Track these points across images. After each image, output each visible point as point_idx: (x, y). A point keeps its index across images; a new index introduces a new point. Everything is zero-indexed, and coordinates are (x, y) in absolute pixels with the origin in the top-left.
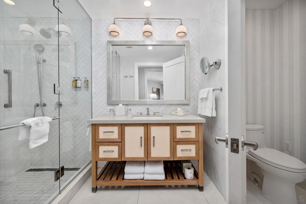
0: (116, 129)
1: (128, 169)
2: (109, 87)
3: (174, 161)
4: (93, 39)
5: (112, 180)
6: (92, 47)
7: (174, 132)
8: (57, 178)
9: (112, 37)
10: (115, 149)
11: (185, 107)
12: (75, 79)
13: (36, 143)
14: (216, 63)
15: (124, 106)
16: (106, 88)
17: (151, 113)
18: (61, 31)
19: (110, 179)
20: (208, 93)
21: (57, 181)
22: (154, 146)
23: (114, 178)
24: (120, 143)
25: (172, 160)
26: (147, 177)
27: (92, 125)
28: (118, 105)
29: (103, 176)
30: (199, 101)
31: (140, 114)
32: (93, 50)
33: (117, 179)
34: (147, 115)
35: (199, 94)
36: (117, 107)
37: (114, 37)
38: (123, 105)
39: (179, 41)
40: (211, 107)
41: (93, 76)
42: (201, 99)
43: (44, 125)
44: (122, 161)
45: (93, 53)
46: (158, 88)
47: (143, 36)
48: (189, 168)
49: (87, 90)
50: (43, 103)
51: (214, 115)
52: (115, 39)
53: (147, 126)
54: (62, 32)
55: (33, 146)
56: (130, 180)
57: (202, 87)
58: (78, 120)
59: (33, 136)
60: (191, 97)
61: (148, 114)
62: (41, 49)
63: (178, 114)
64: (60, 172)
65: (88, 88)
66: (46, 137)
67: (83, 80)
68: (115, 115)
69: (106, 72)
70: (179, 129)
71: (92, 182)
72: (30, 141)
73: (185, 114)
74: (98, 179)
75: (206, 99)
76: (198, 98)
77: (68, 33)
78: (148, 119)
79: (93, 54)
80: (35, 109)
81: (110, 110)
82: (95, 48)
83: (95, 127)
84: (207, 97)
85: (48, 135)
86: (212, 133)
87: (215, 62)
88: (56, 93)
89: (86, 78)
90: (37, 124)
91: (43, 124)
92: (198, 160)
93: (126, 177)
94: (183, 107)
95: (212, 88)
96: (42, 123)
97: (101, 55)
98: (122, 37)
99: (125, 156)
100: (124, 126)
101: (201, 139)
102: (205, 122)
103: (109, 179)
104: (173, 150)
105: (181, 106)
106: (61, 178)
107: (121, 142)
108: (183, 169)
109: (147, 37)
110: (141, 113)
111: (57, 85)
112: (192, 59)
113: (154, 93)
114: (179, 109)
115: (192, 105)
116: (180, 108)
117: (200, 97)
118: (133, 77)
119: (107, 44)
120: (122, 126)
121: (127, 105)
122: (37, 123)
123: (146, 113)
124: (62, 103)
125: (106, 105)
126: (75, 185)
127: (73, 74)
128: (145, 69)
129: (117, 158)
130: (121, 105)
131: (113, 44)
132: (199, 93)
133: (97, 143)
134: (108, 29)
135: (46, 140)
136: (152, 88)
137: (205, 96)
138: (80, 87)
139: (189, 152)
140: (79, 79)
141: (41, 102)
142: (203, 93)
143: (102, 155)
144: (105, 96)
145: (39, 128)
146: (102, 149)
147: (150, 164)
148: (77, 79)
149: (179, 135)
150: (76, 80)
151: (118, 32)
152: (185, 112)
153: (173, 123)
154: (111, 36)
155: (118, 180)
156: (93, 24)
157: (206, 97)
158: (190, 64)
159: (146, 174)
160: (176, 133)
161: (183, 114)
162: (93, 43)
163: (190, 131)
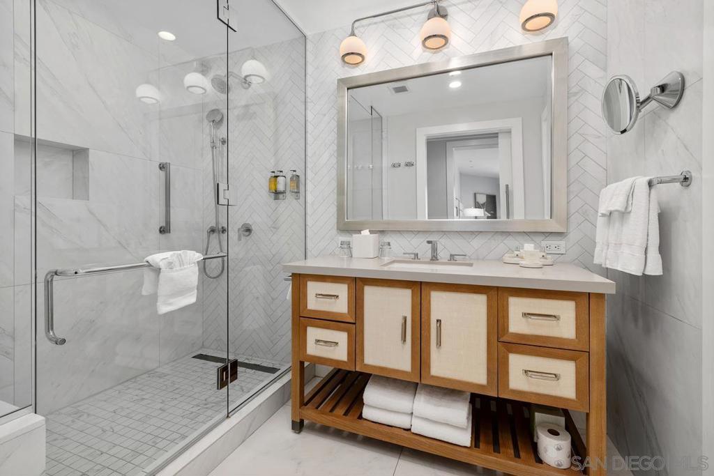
0: (342, 290)
1: (372, 395)
2: (341, 190)
3: (498, 398)
4: (310, 81)
5: (334, 412)
6: (308, 100)
7: (500, 315)
8: (222, 383)
9: (350, 68)
10: (342, 338)
11: (552, 243)
12: (273, 175)
13: (170, 304)
14: (663, 88)
15: (372, 235)
16: (336, 191)
17: (443, 254)
18: (250, 75)
19: (332, 411)
20: (631, 194)
21: (221, 388)
22: (439, 344)
23: (340, 411)
24: (353, 324)
25: (493, 394)
26: (419, 427)
27: (294, 275)
28: (359, 232)
29: (317, 399)
30: (600, 221)
31: (413, 256)
32: (309, 105)
33: (346, 414)
34: (432, 260)
35: (600, 199)
36: (355, 236)
37: (354, 68)
38: (371, 232)
39: (532, 44)
40: (639, 241)
41: (309, 165)
42: (603, 215)
43: (185, 268)
44: (356, 371)
45: (309, 113)
46: (491, 192)
47: (424, 51)
48: (554, 433)
49: (297, 198)
50: (220, 227)
51: (655, 269)
52: (357, 72)
53: (420, 288)
54: (252, 77)
55: (163, 309)
56: (376, 423)
57: (613, 176)
58: (279, 263)
59: (163, 289)
60: (572, 211)
61: (434, 259)
62: (218, 119)
63: (523, 262)
64: (229, 372)
65: (299, 192)
66: (192, 293)
67: (289, 176)
68: (352, 256)
69: (336, 154)
70: (517, 306)
71: (293, 407)
72: (159, 298)
73: (549, 261)
74: (306, 404)
75: (624, 214)
76: (597, 212)
77: (262, 78)
78: (432, 270)
79: (310, 117)
80: (209, 237)
81: (342, 243)
82: (312, 101)
83: (300, 280)
84: (626, 208)
85: (197, 289)
86: (648, 330)
87: (660, 84)
88: (220, 203)
89: (294, 171)
90: (170, 265)
91: (183, 265)
92: (588, 415)
93: (367, 413)
94: (544, 243)
95: (645, 176)
96: (181, 263)
97: (325, 115)
98: (372, 65)
99: (363, 360)
100: (361, 283)
101: (597, 347)
102: (613, 292)
103: (330, 409)
104: (498, 368)
105: (538, 239)
106: (229, 384)
107: (355, 324)
108: (534, 430)
109: (435, 53)
110: (417, 255)
111: (222, 187)
112: (576, 94)
113: (477, 206)
114: (529, 247)
115: (574, 235)
116: (533, 245)
117: (603, 209)
118: (413, 165)
119: (338, 86)
120: (358, 284)
121: (382, 232)
122: (170, 263)
123: (429, 255)
124: (253, 227)
125: (334, 231)
126: (260, 405)
127: (271, 165)
128: (448, 143)
129: (345, 362)
130: (366, 232)
131: (349, 86)
132: (599, 197)
133: (303, 319)
134: (339, 51)
135: (191, 299)
136: (475, 194)
137: (617, 204)
138: (283, 192)
139: (554, 383)
140: (281, 174)
141: (217, 223)
142: (612, 198)
143: (312, 349)
144: (333, 209)
145: (174, 274)
146: (313, 333)
147: (429, 393)
148: (279, 174)
149: (517, 325)
150: (277, 177)
151: (360, 55)
152: (549, 256)
153: (498, 287)
154: (346, 68)
155: (347, 417)
156: (309, 46)
157: (623, 210)
158: (568, 108)
159: (417, 417)
160: (506, 317)
161: (540, 262)
162: (309, 90)
163: (555, 317)
